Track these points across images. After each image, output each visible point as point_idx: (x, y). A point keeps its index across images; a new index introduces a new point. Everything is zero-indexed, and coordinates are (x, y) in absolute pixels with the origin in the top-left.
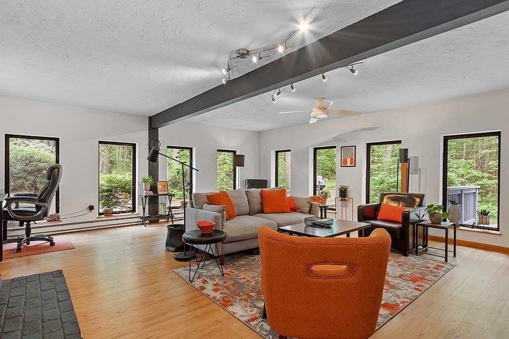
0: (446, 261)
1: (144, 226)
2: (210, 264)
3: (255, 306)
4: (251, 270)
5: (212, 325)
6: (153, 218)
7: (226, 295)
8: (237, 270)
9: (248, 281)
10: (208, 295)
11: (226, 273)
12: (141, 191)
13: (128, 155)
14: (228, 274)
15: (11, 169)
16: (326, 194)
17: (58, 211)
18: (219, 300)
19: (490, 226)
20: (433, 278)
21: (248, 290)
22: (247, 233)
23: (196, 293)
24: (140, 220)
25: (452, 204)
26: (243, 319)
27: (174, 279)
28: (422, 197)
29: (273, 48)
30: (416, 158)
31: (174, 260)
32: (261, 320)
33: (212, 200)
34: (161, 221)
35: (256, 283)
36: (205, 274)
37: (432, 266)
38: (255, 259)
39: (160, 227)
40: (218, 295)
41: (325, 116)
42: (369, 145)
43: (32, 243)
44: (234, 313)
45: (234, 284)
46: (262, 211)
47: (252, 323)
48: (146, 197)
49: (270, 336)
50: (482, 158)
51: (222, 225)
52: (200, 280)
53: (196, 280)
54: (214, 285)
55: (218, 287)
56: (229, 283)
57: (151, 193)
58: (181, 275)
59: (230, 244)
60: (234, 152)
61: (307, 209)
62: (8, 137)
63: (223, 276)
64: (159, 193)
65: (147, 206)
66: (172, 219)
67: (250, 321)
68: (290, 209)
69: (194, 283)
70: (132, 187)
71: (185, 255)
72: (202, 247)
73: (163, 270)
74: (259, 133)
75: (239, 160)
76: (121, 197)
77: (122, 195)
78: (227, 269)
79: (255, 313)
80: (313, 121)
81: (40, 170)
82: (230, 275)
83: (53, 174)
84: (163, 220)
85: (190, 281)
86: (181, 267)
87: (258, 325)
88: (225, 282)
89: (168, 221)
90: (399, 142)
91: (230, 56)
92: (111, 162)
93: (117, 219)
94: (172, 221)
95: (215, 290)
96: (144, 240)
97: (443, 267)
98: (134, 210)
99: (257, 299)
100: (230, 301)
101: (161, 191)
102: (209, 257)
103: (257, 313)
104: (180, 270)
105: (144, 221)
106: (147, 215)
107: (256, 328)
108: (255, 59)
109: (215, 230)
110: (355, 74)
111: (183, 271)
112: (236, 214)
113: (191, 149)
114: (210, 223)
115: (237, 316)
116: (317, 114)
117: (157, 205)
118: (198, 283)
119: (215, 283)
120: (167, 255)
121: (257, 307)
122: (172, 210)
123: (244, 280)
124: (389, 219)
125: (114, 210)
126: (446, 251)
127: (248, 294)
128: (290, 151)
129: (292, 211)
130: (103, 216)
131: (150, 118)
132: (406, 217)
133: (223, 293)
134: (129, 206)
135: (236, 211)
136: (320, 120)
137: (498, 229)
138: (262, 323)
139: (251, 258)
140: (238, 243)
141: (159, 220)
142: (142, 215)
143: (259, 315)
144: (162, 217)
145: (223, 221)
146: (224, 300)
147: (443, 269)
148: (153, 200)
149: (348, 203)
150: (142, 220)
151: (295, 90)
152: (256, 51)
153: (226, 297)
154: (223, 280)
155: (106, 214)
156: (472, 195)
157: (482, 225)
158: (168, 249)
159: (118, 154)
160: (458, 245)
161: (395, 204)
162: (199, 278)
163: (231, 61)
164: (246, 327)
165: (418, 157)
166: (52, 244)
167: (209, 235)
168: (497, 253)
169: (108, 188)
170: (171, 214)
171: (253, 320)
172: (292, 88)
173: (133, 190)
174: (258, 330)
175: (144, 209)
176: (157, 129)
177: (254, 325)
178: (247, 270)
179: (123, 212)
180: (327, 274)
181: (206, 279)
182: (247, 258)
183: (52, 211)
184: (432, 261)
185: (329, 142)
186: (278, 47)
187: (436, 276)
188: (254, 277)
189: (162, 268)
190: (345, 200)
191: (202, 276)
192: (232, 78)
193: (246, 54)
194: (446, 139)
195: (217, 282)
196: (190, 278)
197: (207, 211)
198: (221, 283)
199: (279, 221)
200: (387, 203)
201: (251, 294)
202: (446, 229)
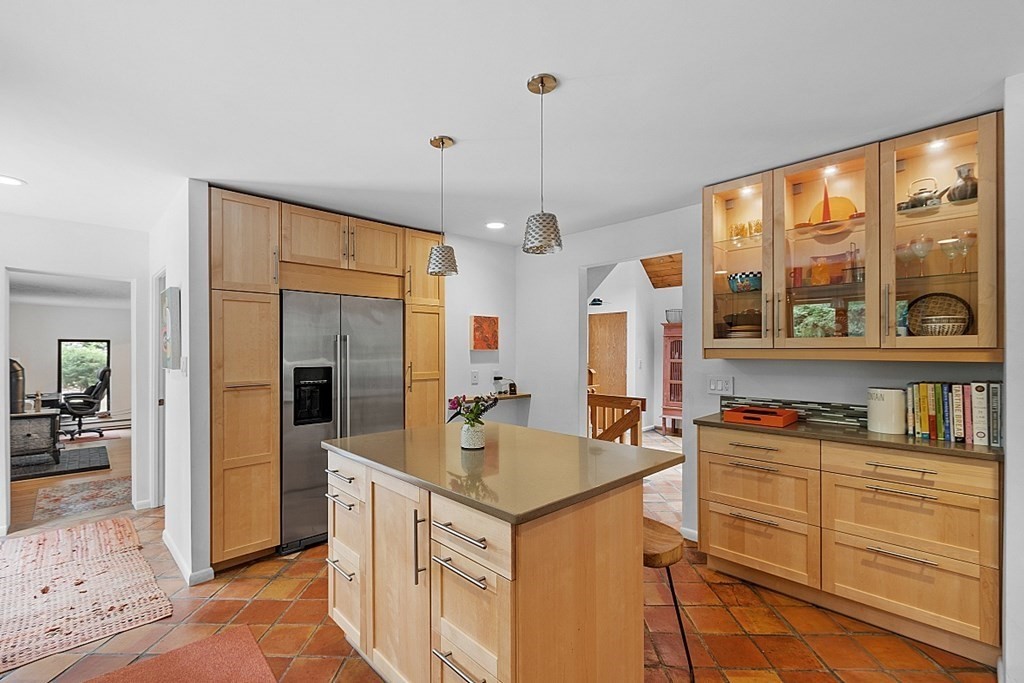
15: (63, 370)
17: (109, 409)
43: (83, 435)
62: (60, 341)
81: (91, 370)
83: (105, 376)
166: (101, 435)
183: (103, 408)
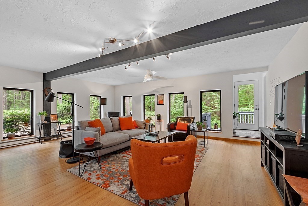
0: (205, 146)
1: (40, 143)
2: (91, 163)
3: (124, 184)
4: (117, 163)
5: (99, 201)
6: (47, 137)
7: (105, 180)
8: (109, 164)
9: (117, 170)
10: (94, 183)
11: (102, 167)
12: (38, 120)
13: (24, 98)
14: (104, 167)
16: (150, 118)
18: (101, 184)
19: (218, 129)
20: (202, 155)
21: (117, 175)
22: (113, 142)
23: (85, 183)
24: (37, 140)
25: (204, 121)
26: (119, 193)
27: (68, 176)
28: (194, 118)
29: (130, 40)
30: (190, 101)
31: (66, 163)
32: (129, 192)
33: (91, 124)
34: (52, 139)
35: (121, 170)
36: (89, 169)
37: (200, 149)
38: (118, 156)
39: (53, 143)
40: (100, 181)
41: (151, 79)
42: (170, 94)
44: (112, 191)
45: (108, 173)
46: (120, 129)
47: (124, 195)
48: (42, 124)
49: (136, 200)
50: (208, 101)
51: (99, 139)
52: (87, 174)
53: (84, 174)
54: (96, 175)
55: (99, 176)
56: (106, 173)
57: (46, 122)
58: (73, 172)
59: (104, 150)
60: (100, 97)
61: (143, 127)
63: (101, 169)
64: (52, 122)
65: (42, 130)
66: (61, 137)
67: (122, 193)
68: (135, 127)
69: (83, 176)
70: (30, 118)
71: (74, 159)
72: (88, 154)
73: (59, 171)
74: (114, 87)
75: (103, 101)
76: (21, 125)
77: (22, 124)
78: (102, 164)
79: (125, 188)
80: (145, 81)
82: (105, 168)
84: (55, 138)
85: (80, 175)
86: (72, 167)
87: (128, 195)
88: (103, 173)
89: (58, 139)
90: (183, 93)
91: (104, 41)
92: (10, 102)
93: (18, 140)
94: (61, 138)
95: (98, 179)
96: (42, 152)
97: (204, 149)
98: (32, 133)
99: (124, 179)
100: (108, 184)
101: (53, 120)
102: (90, 158)
103: (126, 188)
104: (72, 169)
105: (40, 140)
106: (42, 135)
107: (127, 197)
108: (120, 45)
109: (95, 142)
110: (169, 59)
111: (75, 169)
112: (106, 132)
113: (73, 95)
114: (92, 139)
115: (114, 192)
116: (147, 78)
117: (50, 129)
118: (85, 176)
119: (97, 174)
120: (60, 161)
121: (125, 185)
122: (61, 131)
123: (114, 170)
124: (181, 129)
125: (16, 134)
126: (205, 142)
127: (118, 178)
128: (131, 96)
129: (136, 128)
130: (7, 139)
131: (45, 75)
132: (189, 128)
133: (103, 180)
134: (28, 131)
135: (106, 130)
136: (148, 81)
137: (221, 131)
138: (130, 193)
139: (116, 156)
140: (108, 148)
141: (51, 139)
142: (39, 136)
143: (127, 189)
144: (54, 136)
145: (99, 137)
146: (104, 184)
147: (204, 150)
148: (47, 126)
149: (161, 122)
150: (39, 139)
151: (138, 64)
152: (120, 40)
153: (105, 182)
154: (101, 171)
155: (9, 137)
156: (209, 117)
157: (215, 129)
158: (61, 157)
159: (15, 97)
160: (208, 139)
161: (183, 122)
162: (86, 172)
163: (105, 44)
164: (121, 198)
165: (191, 100)
167: (92, 146)
168: (221, 141)
169: (11, 120)
170: (60, 134)
171: (124, 193)
172: (137, 63)
173: (31, 120)
174: (128, 198)
175: (40, 132)
176: (49, 81)
177: (126, 196)
178: (115, 163)
179: (23, 135)
180: (170, 162)
181: (91, 173)
182: (113, 156)
184: (199, 147)
185: (151, 92)
186: (133, 40)
187: (203, 154)
188: (120, 167)
189: (58, 170)
190: (159, 121)
191: (88, 171)
192: (104, 54)
193: (115, 41)
194: (201, 92)
195: (98, 173)
196: (80, 174)
197: (88, 131)
198: (100, 173)
199: (130, 134)
200: (179, 122)
201: (120, 177)
202: (204, 132)
